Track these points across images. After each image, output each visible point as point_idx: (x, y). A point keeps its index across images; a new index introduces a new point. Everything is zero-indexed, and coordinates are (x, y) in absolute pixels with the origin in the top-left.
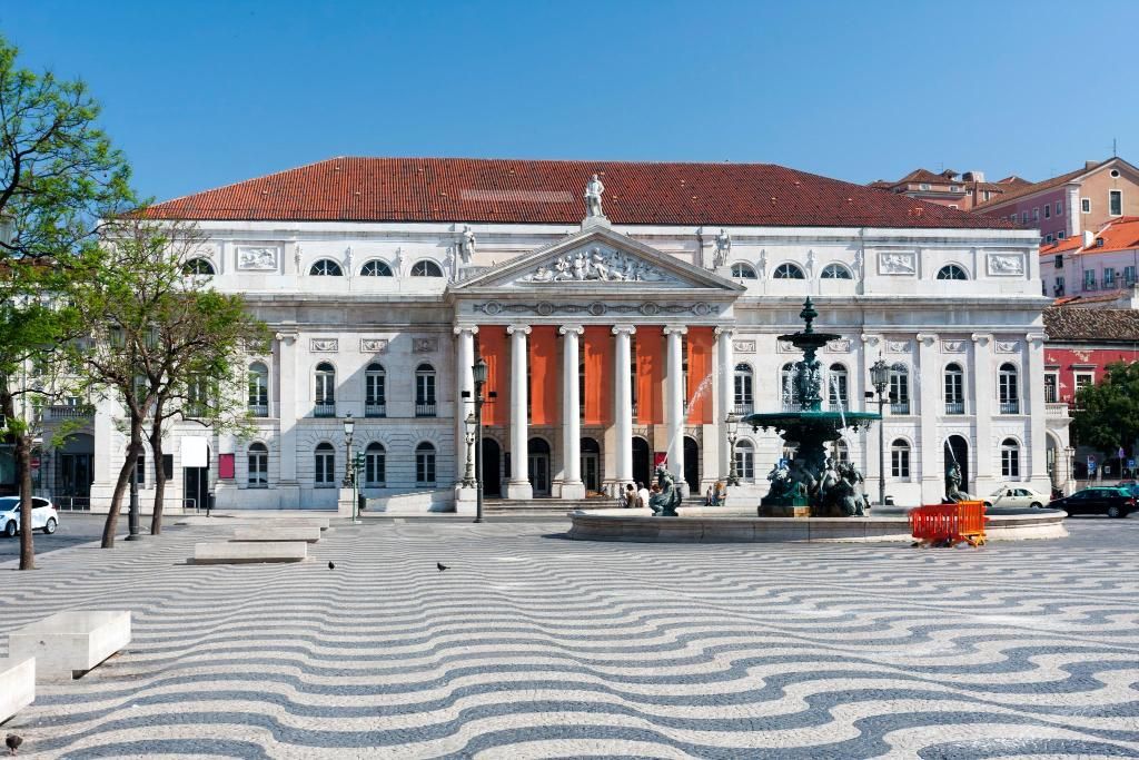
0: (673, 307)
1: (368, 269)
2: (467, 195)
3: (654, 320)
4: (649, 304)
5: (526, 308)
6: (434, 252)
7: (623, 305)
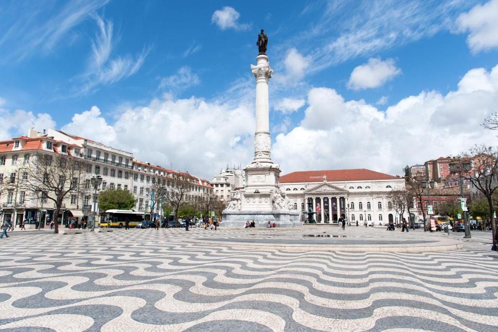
0: (337, 194)
1: (294, 189)
2: (311, 177)
3: (334, 196)
4: (334, 194)
5: (315, 195)
6: (303, 186)
7: (329, 194)
